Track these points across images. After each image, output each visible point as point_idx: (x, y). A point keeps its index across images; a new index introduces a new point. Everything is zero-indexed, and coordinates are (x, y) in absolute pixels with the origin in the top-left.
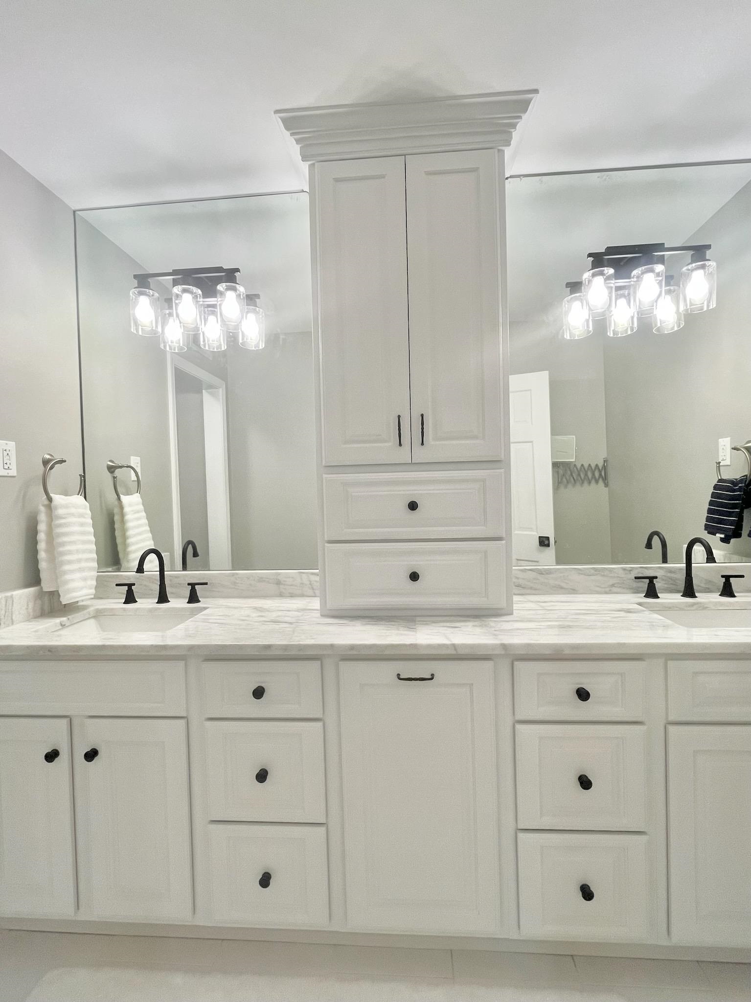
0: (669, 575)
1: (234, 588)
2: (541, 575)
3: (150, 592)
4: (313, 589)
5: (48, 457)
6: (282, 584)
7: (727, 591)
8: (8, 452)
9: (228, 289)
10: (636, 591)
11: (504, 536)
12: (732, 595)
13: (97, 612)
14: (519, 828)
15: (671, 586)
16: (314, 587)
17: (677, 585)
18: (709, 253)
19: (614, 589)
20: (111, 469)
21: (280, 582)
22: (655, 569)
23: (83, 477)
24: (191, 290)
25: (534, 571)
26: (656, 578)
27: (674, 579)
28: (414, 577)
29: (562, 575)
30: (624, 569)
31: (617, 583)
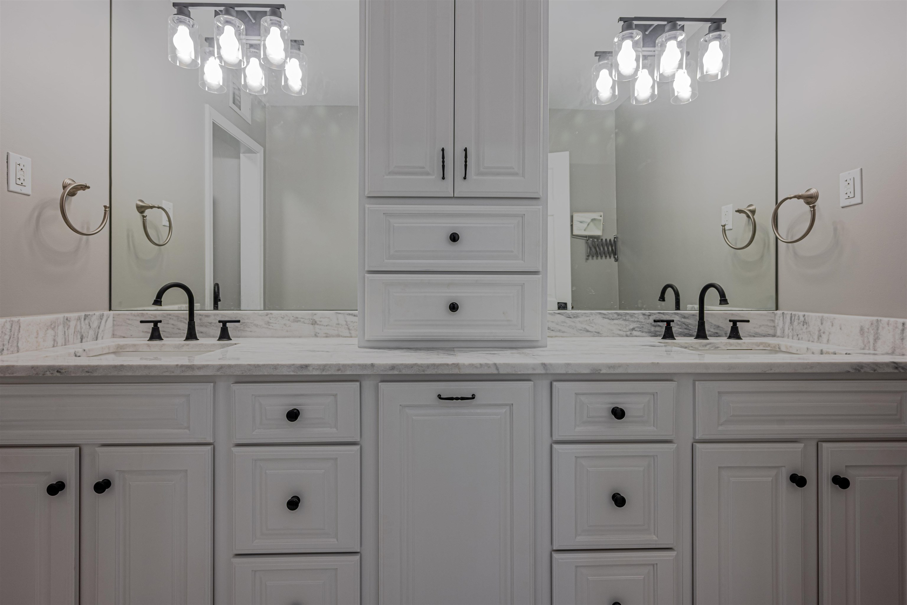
0: (683, 320)
1: (268, 328)
2: (569, 319)
3: (178, 331)
4: (349, 329)
5: (69, 182)
6: (318, 324)
7: (735, 334)
8: (22, 167)
9: (273, 24)
10: (655, 335)
11: (540, 269)
12: (739, 338)
13: (118, 348)
14: (554, 548)
15: (685, 331)
16: (351, 328)
17: (690, 330)
18: (724, 26)
19: (635, 333)
20: (141, 209)
21: (316, 322)
22: (671, 315)
23: (109, 209)
24: (233, 22)
25: (562, 315)
26: (673, 321)
27: (688, 324)
28: (454, 307)
29: (588, 318)
30: (644, 314)
31: (637, 327)
